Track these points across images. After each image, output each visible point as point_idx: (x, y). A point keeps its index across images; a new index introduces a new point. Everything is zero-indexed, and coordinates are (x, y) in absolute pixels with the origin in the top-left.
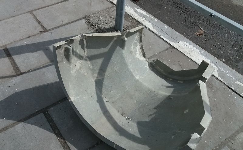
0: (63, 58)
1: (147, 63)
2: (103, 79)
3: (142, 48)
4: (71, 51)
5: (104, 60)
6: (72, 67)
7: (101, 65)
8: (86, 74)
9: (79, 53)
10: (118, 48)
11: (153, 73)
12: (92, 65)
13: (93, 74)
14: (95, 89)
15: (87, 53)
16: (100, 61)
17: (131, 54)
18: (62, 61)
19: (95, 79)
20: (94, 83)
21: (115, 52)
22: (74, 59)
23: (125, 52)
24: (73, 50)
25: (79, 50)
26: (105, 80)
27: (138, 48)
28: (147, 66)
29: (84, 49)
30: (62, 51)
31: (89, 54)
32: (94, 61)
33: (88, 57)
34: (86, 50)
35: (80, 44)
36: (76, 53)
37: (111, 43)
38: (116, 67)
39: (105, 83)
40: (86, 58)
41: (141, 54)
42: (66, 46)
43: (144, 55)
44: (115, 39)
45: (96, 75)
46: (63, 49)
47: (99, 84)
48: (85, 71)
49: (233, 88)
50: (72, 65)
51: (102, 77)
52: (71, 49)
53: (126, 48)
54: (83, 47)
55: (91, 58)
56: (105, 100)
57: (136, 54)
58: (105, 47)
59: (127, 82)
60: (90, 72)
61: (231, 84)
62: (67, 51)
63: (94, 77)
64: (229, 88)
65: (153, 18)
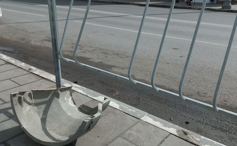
0: (17, 103)
1: (77, 108)
2: (46, 117)
3: (73, 99)
4: (23, 98)
5: (46, 105)
6: (23, 109)
7: (44, 109)
8: (33, 114)
9: (28, 101)
10: (55, 98)
11: (81, 113)
12: (38, 109)
13: (39, 114)
14: (41, 123)
15: (34, 102)
16: (43, 106)
17: (65, 102)
18: (17, 105)
19: (41, 117)
20: (40, 120)
21: (53, 101)
22: (25, 104)
23: (60, 100)
24: (24, 98)
25: (28, 99)
26: (47, 118)
27: (70, 99)
28: (77, 109)
29: (32, 99)
30: (17, 99)
31: (36, 102)
32: (39, 106)
33: (35, 104)
34: (33, 100)
35: (29, 96)
36: (26, 101)
37: (50, 95)
38: (55, 110)
39: (48, 119)
40: (33, 105)
41: (73, 103)
42: (19, 96)
43: (75, 104)
44: (53, 92)
45: (41, 115)
46: (17, 98)
47: (44, 121)
48: (33, 112)
49: (126, 112)
50: (24, 108)
51: (46, 116)
52: (23, 97)
53: (60, 98)
54: (31, 98)
55: (37, 105)
56: (48, 129)
57: (68, 103)
58: (46, 98)
59: (62, 118)
60: (37, 113)
61: (126, 111)
62: (20, 98)
63: (40, 116)
64: (125, 113)
65: (83, 87)
